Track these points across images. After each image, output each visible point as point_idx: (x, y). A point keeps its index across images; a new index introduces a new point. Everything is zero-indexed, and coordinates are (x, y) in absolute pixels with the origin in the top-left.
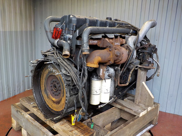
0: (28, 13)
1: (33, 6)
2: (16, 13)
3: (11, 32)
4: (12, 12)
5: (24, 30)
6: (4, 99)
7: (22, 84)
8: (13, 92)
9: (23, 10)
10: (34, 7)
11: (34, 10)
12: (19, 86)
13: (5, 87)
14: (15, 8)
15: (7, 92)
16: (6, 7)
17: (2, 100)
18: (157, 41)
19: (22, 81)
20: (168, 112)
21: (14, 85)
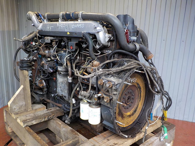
7: (6, 95)
11: (17, 5)
18: (165, 41)
20: (176, 118)
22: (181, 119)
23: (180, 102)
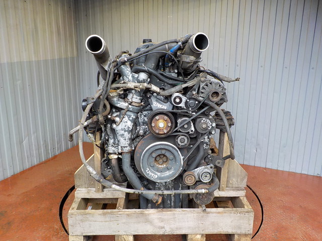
1: (74, 21)
2: (51, 32)
4: (47, 30)
5: (63, 57)
6: (41, 161)
7: (64, 139)
8: (52, 150)
11: (76, 25)
12: (59, 142)
14: (50, 24)
17: (38, 163)
19: (64, 134)
21: (53, 140)
22: (286, 169)
23: (285, 147)
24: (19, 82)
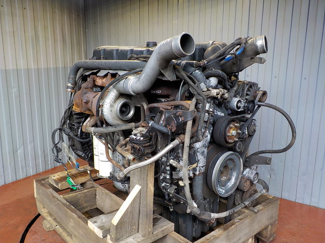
0: (75, 38)
1: (83, 27)
2: (55, 40)
3: (48, 70)
5: (69, 66)
6: (38, 172)
9: (67, 35)
10: (85, 28)
11: (85, 33)
13: (40, 154)
15: (42, 162)
16: (40, 32)
17: (35, 173)
18: (277, 79)
22: (307, 202)
24: (14, 90)
